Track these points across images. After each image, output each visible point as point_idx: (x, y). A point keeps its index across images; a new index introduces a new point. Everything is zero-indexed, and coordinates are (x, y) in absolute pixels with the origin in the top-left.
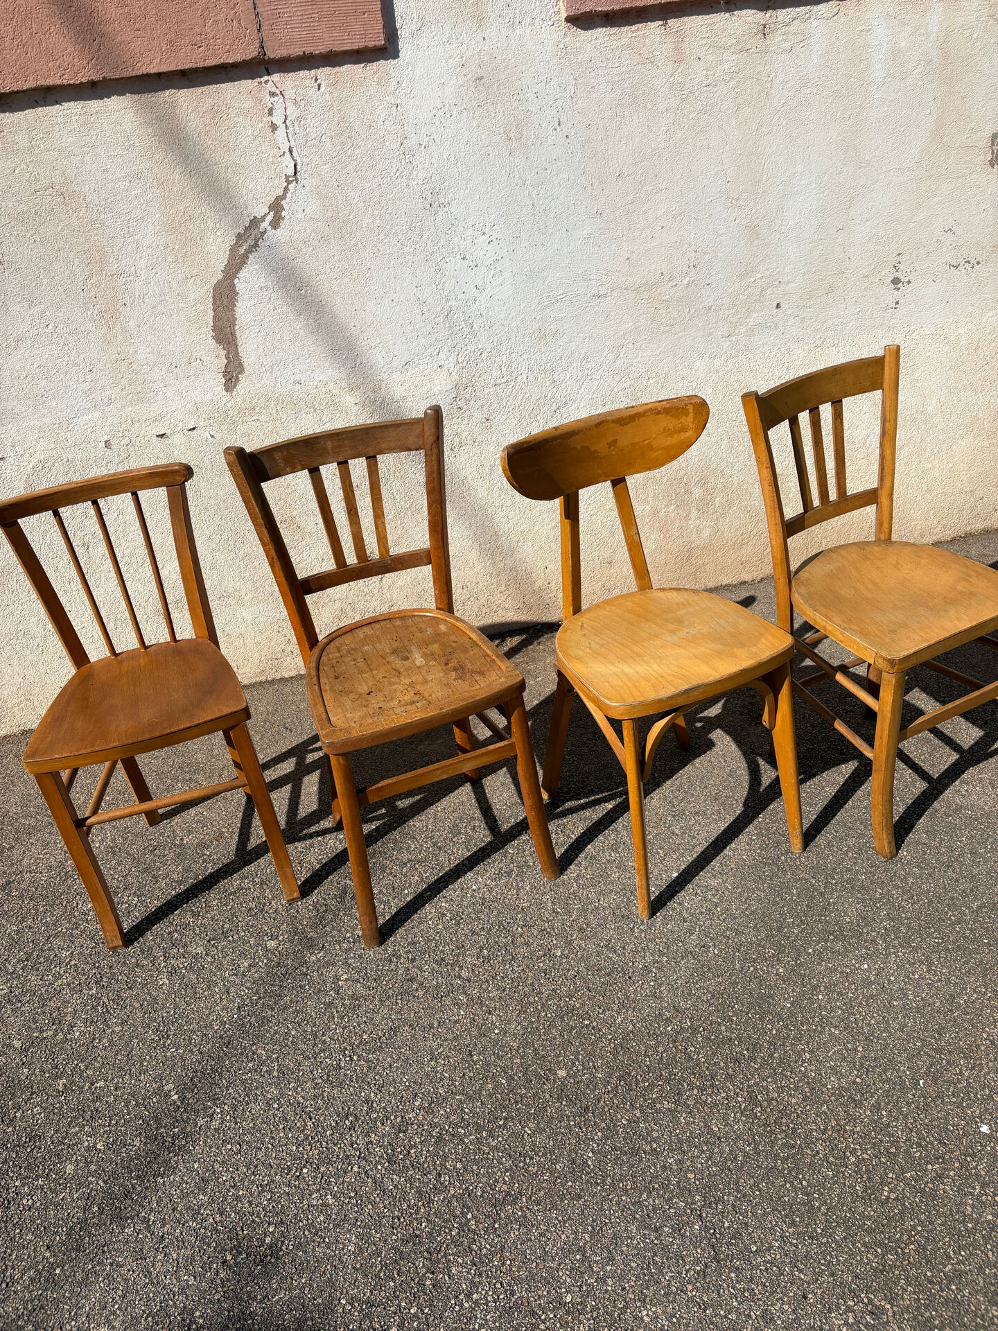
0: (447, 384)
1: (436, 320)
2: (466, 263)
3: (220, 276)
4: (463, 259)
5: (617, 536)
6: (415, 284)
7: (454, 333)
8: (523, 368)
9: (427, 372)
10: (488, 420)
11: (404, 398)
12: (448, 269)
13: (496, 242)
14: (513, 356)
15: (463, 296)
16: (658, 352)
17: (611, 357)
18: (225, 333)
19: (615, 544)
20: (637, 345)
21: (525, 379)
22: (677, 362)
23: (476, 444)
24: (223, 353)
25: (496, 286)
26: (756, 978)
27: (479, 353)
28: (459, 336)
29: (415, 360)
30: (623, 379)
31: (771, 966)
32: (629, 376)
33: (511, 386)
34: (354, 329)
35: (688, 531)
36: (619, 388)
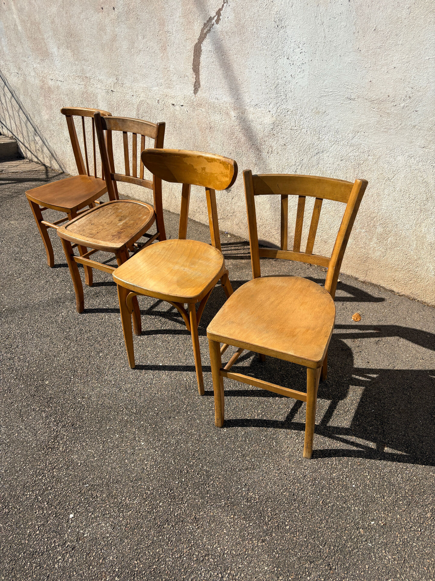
0: (270, 121)
1: (271, 87)
2: (288, 61)
3: (197, 41)
4: (288, 59)
6: (265, 66)
7: (278, 97)
8: (306, 125)
9: (263, 112)
10: (285, 145)
11: (252, 121)
12: (280, 62)
13: (303, 53)
14: (302, 117)
15: (284, 79)
16: (377, 142)
17: (350, 135)
18: (196, 69)
20: (366, 134)
21: (305, 132)
22: (388, 152)
23: (278, 155)
24: (195, 76)
25: (300, 78)
26: (118, 413)
27: (287, 111)
28: (280, 98)
29: (260, 104)
30: (355, 150)
31: (127, 414)
32: (358, 149)
33: (298, 132)
34: (239, 81)
35: (369, 247)
36: (351, 154)
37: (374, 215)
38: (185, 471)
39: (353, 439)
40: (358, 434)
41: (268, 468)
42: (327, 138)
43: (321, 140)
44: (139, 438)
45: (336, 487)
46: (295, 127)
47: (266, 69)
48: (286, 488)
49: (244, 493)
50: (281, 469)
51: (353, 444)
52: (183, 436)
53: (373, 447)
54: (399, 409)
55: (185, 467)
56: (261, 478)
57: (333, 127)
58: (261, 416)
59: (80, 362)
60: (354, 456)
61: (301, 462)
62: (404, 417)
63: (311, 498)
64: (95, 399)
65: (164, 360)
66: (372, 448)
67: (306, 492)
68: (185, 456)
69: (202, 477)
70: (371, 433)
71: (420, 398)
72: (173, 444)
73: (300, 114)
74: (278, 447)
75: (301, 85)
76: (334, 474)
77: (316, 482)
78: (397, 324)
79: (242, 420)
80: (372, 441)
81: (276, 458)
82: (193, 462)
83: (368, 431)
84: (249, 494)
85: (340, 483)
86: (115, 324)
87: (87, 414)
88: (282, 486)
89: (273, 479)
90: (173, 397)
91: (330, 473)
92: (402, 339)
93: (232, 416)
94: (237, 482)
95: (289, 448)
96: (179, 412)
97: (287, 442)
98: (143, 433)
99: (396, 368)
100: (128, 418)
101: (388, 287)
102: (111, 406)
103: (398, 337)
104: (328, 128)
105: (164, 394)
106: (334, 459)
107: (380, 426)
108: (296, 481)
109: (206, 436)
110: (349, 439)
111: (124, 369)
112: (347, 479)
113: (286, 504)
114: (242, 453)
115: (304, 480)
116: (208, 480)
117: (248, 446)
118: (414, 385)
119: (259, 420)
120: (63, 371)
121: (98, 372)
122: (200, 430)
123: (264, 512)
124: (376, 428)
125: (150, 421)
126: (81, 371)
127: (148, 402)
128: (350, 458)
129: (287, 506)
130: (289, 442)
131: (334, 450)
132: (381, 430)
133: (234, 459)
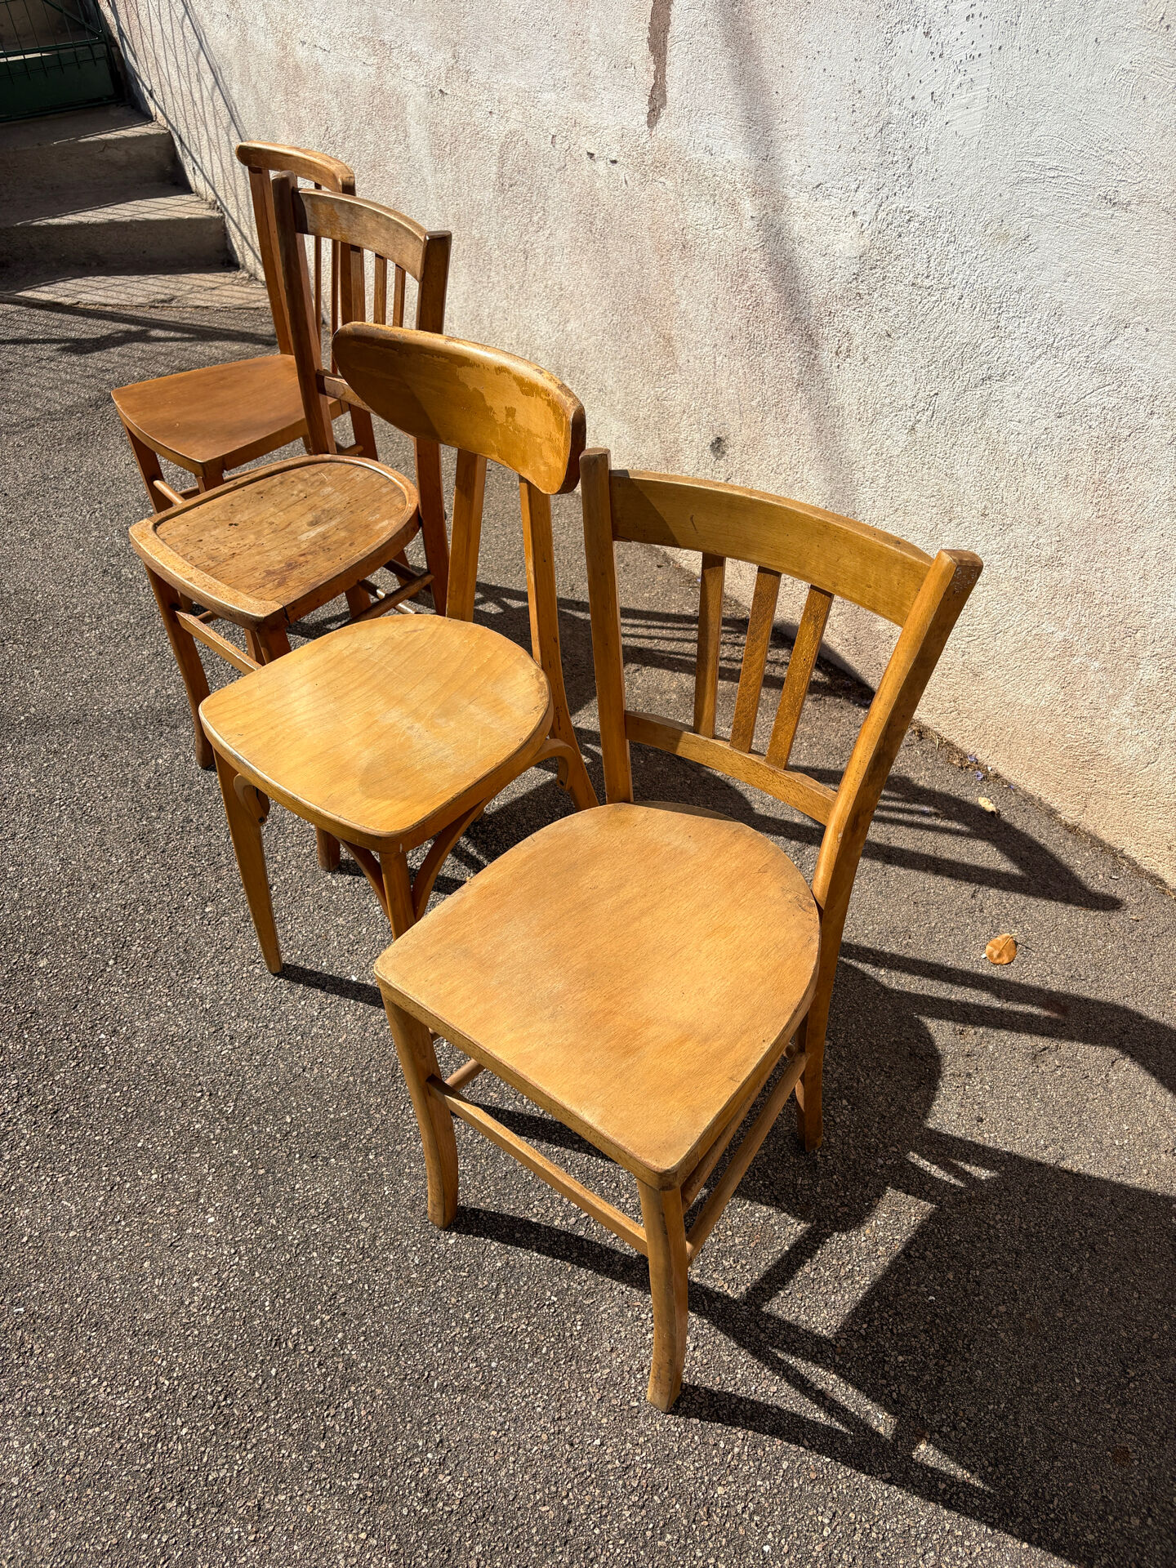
0: (851, 246)
1: (868, 130)
2: (928, 45)
4: (927, 34)
5: (998, 642)
6: (855, 54)
7: (885, 165)
8: (961, 276)
9: (836, 213)
10: (889, 336)
11: (801, 241)
12: (902, 44)
13: (977, 20)
14: (951, 248)
15: (908, 103)
17: (1100, 332)
18: (658, 42)
19: (992, 654)
20: (1153, 337)
21: (956, 299)
23: (867, 364)
24: (653, 67)
25: (960, 106)
26: (184, 1103)
27: (907, 218)
28: (890, 173)
29: (828, 185)
30: (1107, 389)
31: (205, 1115)
32: (1119, 386)
33: (934, 299)
34: (776, 96)
35: (1105, 722)
36: (1094, 399)
37: (1137, 621)
38: (290, 1345)
39: (827, 1380)
40: (850, 1369)
41: (527, 1403)
42: (1022, 330)
43: (1002, 334)
44: (209, 1198)
45: (707, 1537)
46: (928, 277)
47: (857, 64)
48: (553, 1489)
49: (426, 1470)
50: (565, 1423)
51: (821, 1398)
52: (329, 1226)
53: (881, 1430)
54: (1021, 1315)
55: (294, 1331)
56: (494, 1433)
57: (1048, 295)
58: (573, 1220)
59: (148, 920)
60: (806, 1443)
61: (632, 1415)
62: (1026, 1348)
63: (618, 1551)
64: (142, 1045)
65: (367, 966)
66: (878, 1435)
67: (611, 1523)
68: (309, 1294)
69: (329, 1379)
70: (895, 1378)
71: (1111, 1294)
72: (291, 1246)
73: (947, 235)
74: (585, 1339)
75: (959, 133)
76: (720, 1490)
77: (656, 1498)
78: (1131, 1004)
79: (512, 1218)
80: (892, 1405)
81: (564, 1379)
82: (322, 1319)
83: (886, 1368)
84: (441, 1477)
85: (728, 1525)
86: (283, 820)
87: (104, 1086)
88: (547, 1481)
89: (528, 1446)
90: (346, 1093)
91: (710, 1480)
92: (1126, 1063)
93: (488, 1200)
94: (420, 1424)
95: (614, 1355)
96: (345, 1146)
97: (618, 1332)
98: (225, 1188)
99: (1066, 1164)
100: (203, 1128)
101: (1147, 864)
102: (174, 1078)
103: (1115, 1052)
104: (1029, 296)
105: (329, 1075)
106: (740, 1435)
107: (934, 1362)
108: (593, 1476)
109: (390, 1246)
110: (814, 1379)
111: (251, 968)
112: (755, 1518)
113: (536, 1545)
114: (471, 1329)
115: (621, 1482)
116: (341, 1392)
117: (496, 1312)
118: (1106, 1244)
119: (564, 1233)
120: (95, 936)
121: (181, 962)
122: (380, 1220)
123: (459, 1553)
124: (918, 1363)
125: (257, 1152)
126: (139, 949)
127: (274, 1092)
128: (793, 1447)
129: (534, 1555)
130: (623, 1334)
131: (753, 1402)
132: (931, 1375)
133: (440, 1345)
